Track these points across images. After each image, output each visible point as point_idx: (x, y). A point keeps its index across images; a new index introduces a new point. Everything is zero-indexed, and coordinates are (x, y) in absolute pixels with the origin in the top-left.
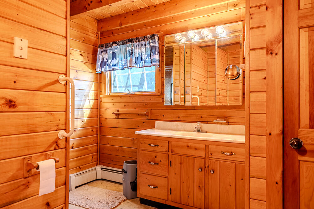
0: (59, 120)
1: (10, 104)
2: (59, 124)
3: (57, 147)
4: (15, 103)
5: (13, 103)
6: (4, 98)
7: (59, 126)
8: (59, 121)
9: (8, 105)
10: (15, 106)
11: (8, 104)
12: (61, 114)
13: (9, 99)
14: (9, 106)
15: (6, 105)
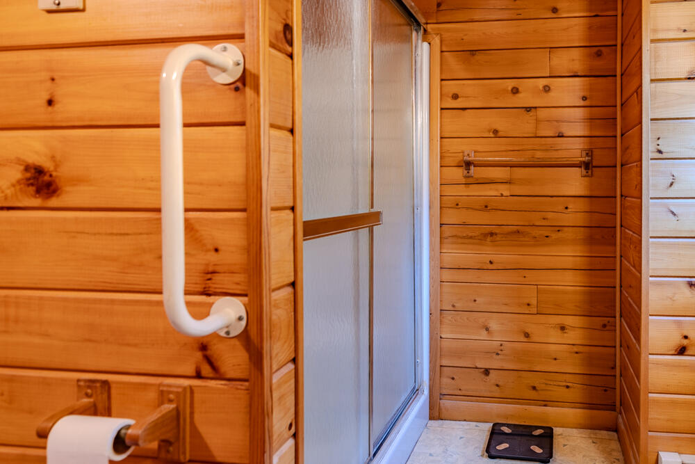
0: (216, 250)
1: (38, 179)
2: (217, 269)
3: (206, 370)
4: (51, 176)
5: (46, 178)
6: (19, 161)
7: (217, 278)
8: (213, 253)
9: (32, 185)
10: (52, 188)
11: (31, 181)
12: (225, 221)
13: (34, 164)
14: (34, 188)
15: (29, 185)
